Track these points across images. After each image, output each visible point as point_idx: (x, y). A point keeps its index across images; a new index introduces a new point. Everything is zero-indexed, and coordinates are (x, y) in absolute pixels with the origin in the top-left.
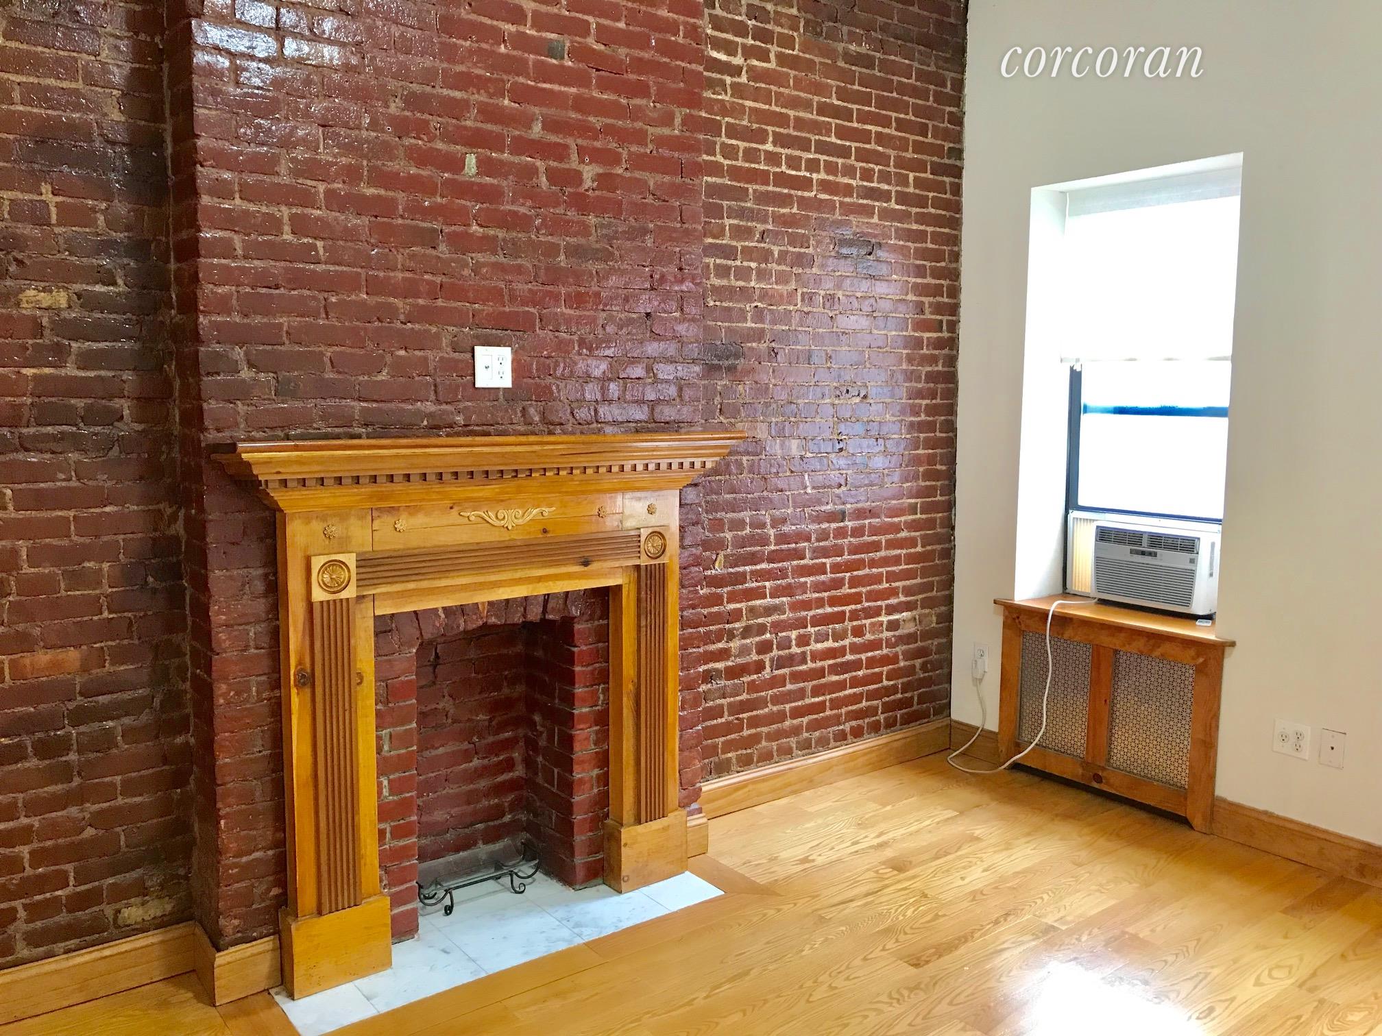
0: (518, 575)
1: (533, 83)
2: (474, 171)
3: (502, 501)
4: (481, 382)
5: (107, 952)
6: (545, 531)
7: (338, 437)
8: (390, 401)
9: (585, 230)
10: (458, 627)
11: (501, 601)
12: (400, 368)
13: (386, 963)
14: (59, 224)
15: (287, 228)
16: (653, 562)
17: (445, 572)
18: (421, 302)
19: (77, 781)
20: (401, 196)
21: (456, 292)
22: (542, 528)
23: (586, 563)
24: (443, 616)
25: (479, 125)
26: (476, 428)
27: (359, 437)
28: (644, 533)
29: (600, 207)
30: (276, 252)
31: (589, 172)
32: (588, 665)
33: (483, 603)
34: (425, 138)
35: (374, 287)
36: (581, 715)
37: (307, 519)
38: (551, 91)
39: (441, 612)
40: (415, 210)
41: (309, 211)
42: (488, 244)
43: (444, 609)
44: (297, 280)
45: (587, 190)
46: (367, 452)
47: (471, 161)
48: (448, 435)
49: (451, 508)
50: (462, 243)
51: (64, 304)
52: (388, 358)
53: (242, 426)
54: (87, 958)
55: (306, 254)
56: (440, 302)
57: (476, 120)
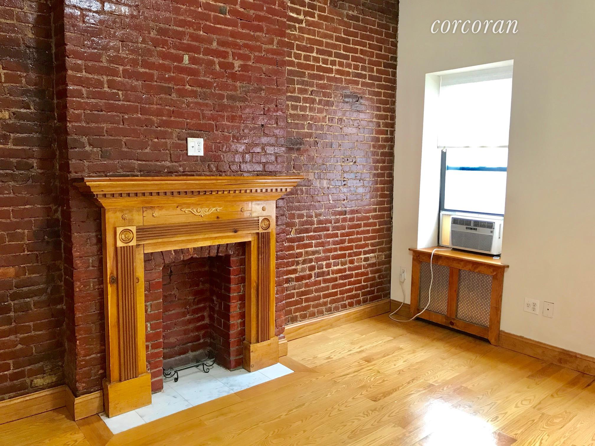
0: (206, 236)
1: (213, 25)
2: (187, 62)
3: (199, 204)
4: (190, 153)
5: (28, 398)
6: (218, 218)
7: (128, 176)
8: (151, 161)
9: (235, 89)
10: (180, 258)
11: (198, 248)
12: (155, 147)
13: (149, 402)
14: (5, 82)
15: (106, 86)
16: (264, 231)
17: (175, 235)
18: (164, 118)
19: (14, 324)
20: (155, 72)
21: (180, 115)
22: (216, 216)
23: (236, 231)
24: (174, 254)
25: (190, 42)
26: (188, 173)
27: (137, 176)
28: (261, 219)
29: (242, 79)
30: (101, 95)
31: (237, 64)
32: (237, 275)
33: (191, 248)
34: (166, 47)
35: (143, 111)
36: (233, 296)
37: (115, 211)
38: (221, 28)
39: (173, 252)
40: (162, 79)
41: (115, 78)
42: (194, 94)
43: (174, 251)
44: (111, 108)
45: (236, 71)
46: (141, 182)
47: (186, 58)
48: (176, 176)
49: (177, 207)
50: (182, 93)
51: (7, 117)
52: (150, 142)
53: (86, 171)
54: (19, 401)
55: (114, 97)
56: (172, 119)
57: (188, 40)
